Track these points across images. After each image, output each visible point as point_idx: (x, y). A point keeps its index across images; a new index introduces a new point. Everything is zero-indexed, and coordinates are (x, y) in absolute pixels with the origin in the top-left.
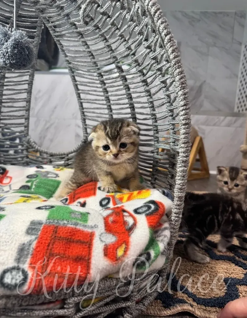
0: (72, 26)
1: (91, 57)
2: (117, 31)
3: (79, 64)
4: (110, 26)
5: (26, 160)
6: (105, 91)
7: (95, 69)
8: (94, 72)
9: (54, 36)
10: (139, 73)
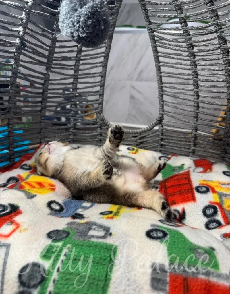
1: (183, 24)
5: (100, 138)
6: (194, 64)
7: (185, 39)
8: (183, 42)
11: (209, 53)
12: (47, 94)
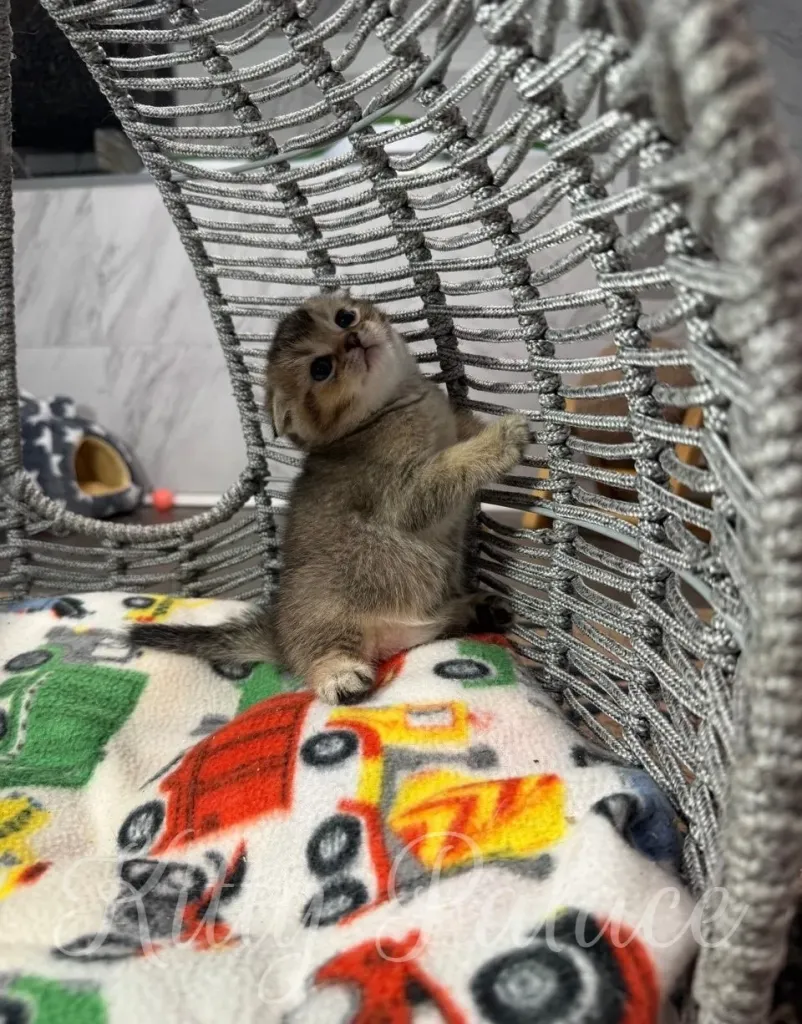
3: (196, 146)
7: (266, 167)
9: (63, 22)
10: (468, 177)
11: (352, 216)
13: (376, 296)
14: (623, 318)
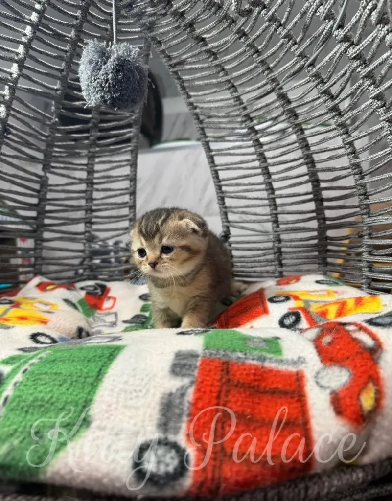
0: (199, 43)
1: (231, 90)
2: (280, 29)
3: (212, 105)
4: (267, 24)
6: (257, 143)
7: (239, 109)
8: (238, 116)
9: (169, 66)
10: (324, 96)
12: (45, 206)
13: (281, 153)
14: (390, 130)
